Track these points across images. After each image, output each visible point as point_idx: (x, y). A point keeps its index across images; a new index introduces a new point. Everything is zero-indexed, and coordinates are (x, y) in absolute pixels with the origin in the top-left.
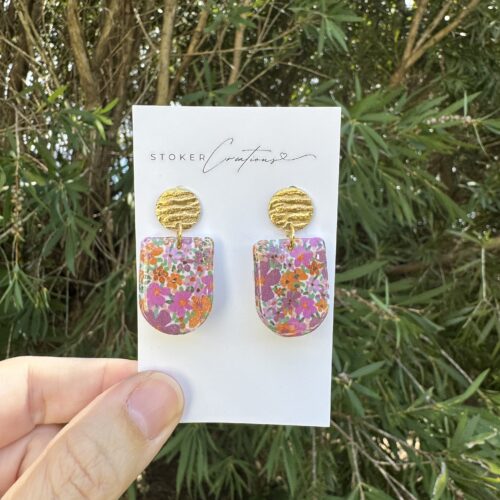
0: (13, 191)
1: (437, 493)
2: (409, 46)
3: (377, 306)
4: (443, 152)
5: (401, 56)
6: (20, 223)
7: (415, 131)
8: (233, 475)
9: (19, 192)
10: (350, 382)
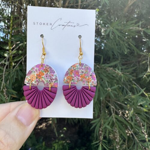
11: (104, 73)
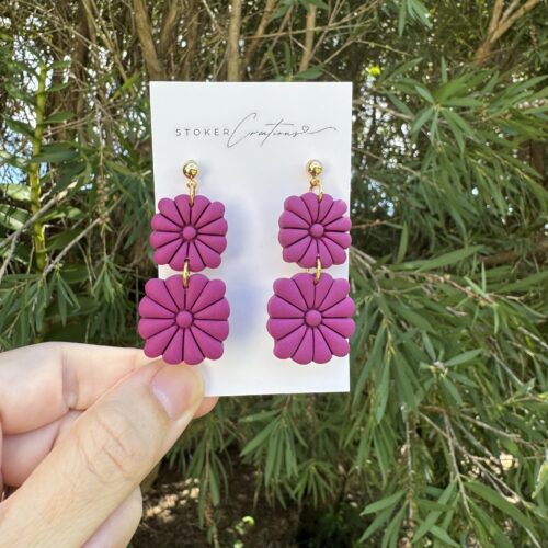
0: (99, 181)
1: (542, 479)
2: (495, 17)
3: (473, 291)
4: (535, 138)
5: (486, 28)
6: (106, 213)
7: (505, 115)
8: (315, 477)
9: (105, 182)
10: (446, 371)
11: (414, 297)
